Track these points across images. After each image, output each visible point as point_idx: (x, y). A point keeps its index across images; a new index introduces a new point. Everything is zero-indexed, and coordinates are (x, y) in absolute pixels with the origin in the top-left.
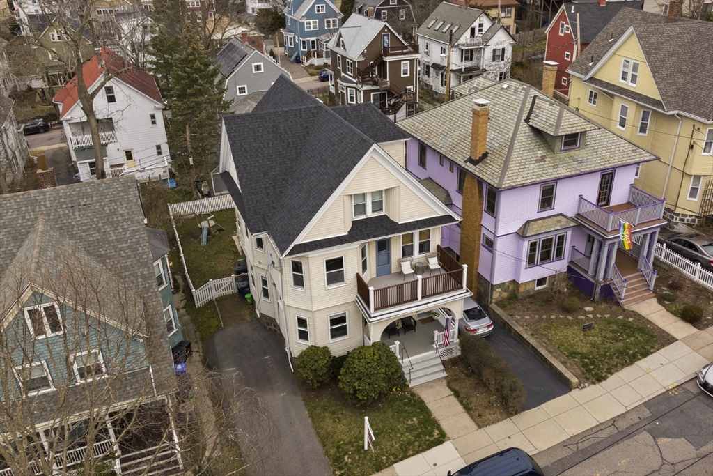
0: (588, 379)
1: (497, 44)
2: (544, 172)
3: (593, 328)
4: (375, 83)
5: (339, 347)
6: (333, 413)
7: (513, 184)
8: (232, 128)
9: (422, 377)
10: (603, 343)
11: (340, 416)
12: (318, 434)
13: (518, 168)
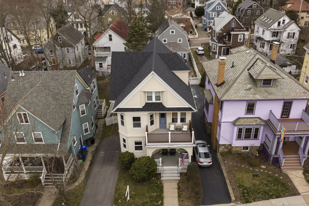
0: (241, 200)
1: (291, 30)
2: (247, 96)
3: (259, 177)
4: (225, 43)
5: (138, 154)
6: (126, 181)
7: (228, 99)
8: (114, 57)
9: (168, 176)
10: (259, 185)
11: (128, 183)
12: (116, 188)
13: (234, 91)
